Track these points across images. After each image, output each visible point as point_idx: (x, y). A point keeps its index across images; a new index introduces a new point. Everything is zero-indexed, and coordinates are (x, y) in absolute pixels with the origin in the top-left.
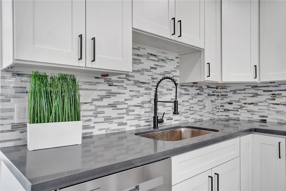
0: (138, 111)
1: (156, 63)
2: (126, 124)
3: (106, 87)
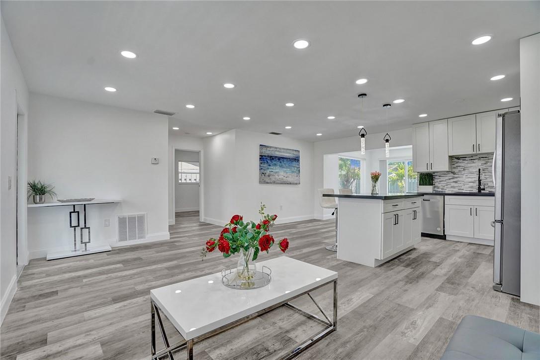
0: (471, 184)
1: (486, 161)
2: (463, 189)
3: (452, 175)
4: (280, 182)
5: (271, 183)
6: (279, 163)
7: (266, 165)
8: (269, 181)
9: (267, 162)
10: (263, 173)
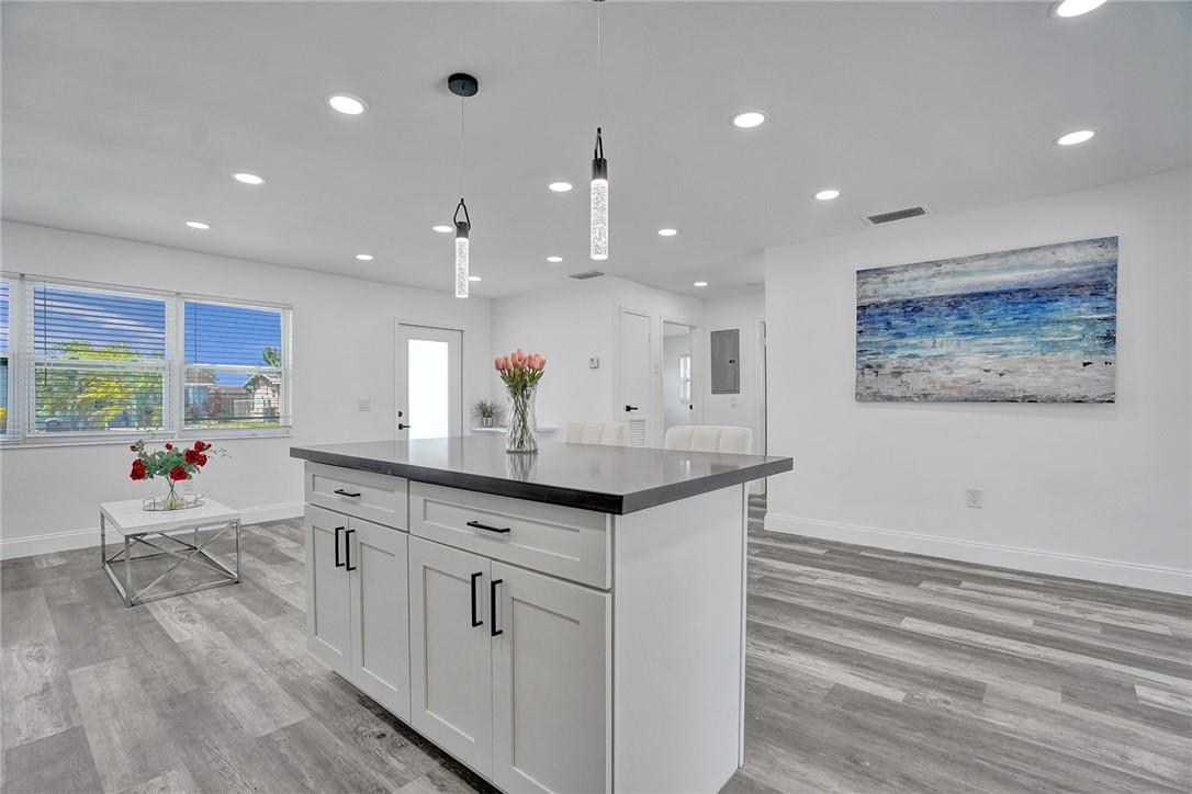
4: (955, 394)
5: (906, 399)
6: (954, 321)
7: (882, 338)
8: (897, 393)
9: (889, 324)
10: (869, 367)
